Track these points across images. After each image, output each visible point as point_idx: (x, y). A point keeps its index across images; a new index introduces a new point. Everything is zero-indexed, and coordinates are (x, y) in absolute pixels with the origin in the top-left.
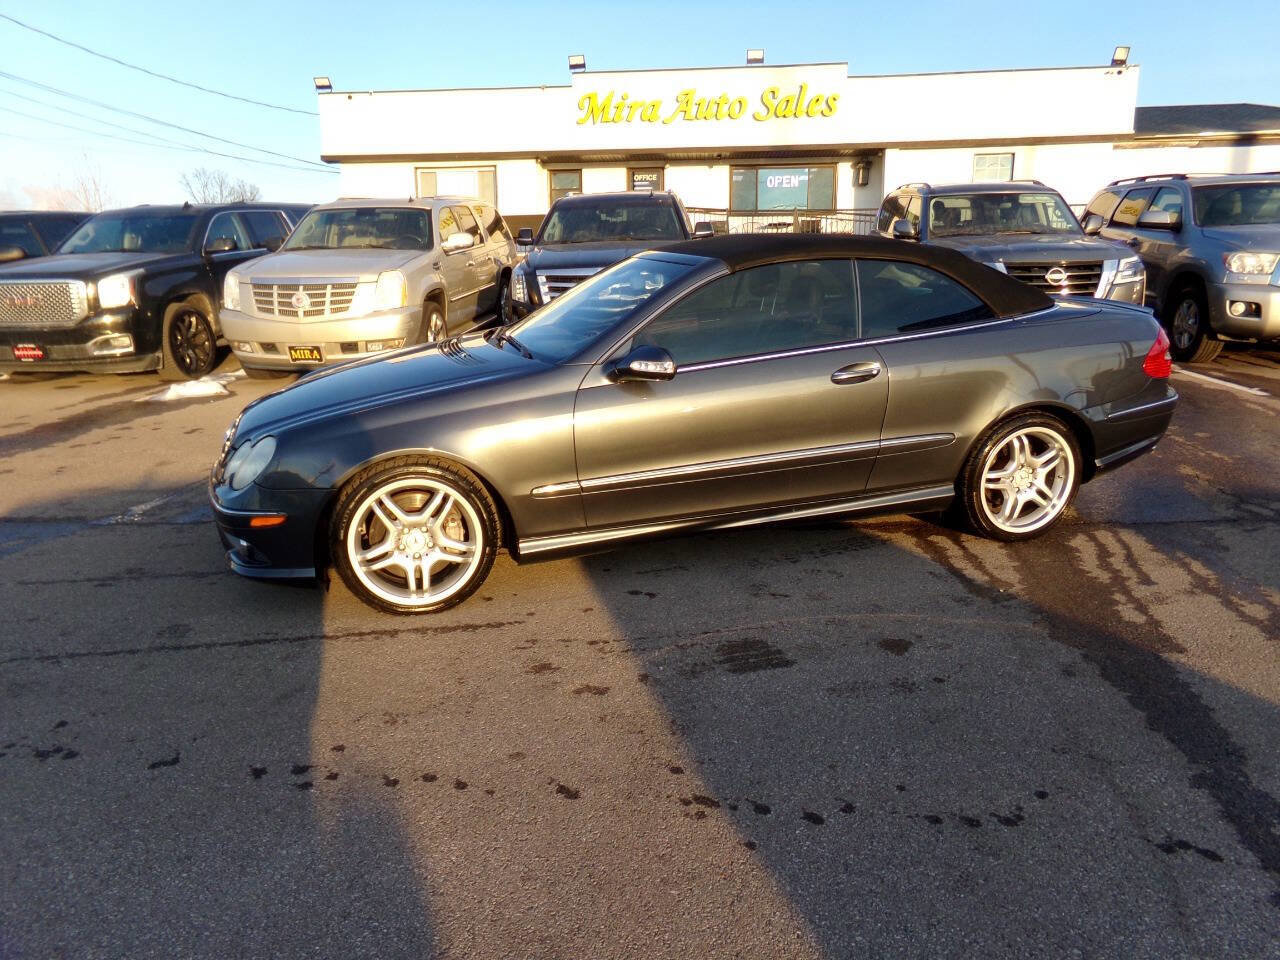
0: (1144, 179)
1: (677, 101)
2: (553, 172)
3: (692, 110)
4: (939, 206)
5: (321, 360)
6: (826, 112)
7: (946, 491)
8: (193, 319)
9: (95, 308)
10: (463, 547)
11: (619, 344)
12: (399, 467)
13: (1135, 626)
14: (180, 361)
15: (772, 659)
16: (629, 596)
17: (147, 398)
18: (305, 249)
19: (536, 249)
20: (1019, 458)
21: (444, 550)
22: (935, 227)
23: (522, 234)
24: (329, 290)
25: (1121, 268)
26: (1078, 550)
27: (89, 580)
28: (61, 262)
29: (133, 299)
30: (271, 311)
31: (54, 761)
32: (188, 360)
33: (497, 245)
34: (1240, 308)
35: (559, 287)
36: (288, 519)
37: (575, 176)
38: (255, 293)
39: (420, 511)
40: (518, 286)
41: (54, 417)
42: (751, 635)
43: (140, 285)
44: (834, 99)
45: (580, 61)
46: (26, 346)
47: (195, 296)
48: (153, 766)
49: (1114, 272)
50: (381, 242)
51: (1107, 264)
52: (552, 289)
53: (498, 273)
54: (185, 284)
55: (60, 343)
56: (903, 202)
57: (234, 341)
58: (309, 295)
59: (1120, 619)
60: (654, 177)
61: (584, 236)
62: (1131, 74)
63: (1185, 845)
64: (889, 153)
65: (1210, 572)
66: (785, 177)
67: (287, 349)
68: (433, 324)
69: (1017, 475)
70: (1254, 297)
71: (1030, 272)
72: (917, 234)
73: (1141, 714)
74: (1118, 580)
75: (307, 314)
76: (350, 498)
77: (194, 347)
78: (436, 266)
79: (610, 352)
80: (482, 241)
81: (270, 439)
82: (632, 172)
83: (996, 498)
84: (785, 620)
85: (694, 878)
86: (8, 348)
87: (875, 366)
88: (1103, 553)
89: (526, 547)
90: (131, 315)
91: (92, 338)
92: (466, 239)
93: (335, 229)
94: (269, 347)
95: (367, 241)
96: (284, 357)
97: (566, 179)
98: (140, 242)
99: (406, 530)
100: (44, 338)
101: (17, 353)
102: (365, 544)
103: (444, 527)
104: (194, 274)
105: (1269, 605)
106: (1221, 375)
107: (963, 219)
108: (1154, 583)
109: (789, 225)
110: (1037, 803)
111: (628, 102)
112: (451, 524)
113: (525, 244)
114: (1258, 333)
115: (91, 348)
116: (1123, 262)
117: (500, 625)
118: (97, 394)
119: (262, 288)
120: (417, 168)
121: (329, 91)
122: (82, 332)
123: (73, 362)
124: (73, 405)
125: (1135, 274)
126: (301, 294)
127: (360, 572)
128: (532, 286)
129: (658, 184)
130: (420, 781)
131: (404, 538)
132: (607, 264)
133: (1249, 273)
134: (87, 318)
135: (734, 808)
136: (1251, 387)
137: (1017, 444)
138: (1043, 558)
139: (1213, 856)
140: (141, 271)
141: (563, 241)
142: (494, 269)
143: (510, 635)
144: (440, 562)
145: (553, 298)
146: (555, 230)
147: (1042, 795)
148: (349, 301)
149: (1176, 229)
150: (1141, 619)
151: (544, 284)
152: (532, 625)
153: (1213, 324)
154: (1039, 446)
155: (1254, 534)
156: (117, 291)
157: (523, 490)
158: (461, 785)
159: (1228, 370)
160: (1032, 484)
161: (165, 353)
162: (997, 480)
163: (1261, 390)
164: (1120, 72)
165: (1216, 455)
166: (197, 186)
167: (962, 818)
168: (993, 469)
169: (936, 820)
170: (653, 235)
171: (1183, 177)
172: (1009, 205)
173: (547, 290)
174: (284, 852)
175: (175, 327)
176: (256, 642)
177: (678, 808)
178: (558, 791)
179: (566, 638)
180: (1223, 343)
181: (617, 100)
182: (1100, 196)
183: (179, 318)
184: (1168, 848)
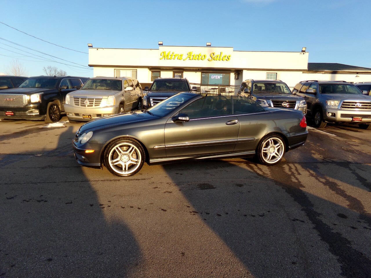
0: (308, 81)
1: (187, 55)
2: (153, 72)
3: (191, 57)
4: (256, 85)
5: (91, 118)
6: (227, 59)
7: (253, 152)
8: (55, 107)
9: (30, 102)
10: (136, 160)
11: (176, 113)
12: (123, 140)
13: (294, 182)
14: (51, 118)
15: (210, 187)
16: (176, 174)
17: (43, 127)
18: (87, 89)
19: (149, 92)
20: (271, 145)
21: (132, 161)
22: (255, 90)
23: (146, 88)
24: (94, 100)
25: (301, 103)
26: (285, 168)
27: (39, 168)
28: (19, 90)
29: (40, 100)
30: (78, 105)
31: (42, 203)
32: (53, 118)
33: (138, 91)
34: (330, 114)
35: (156, 102)
36: (95, 151)
37: (159, 73)
38: (74, 100)
39: (127, 151)
40: (145, 101)
41: (18, 131)
42: (206, 183)
43: (42, 97)
44: (230, 56)
45: (161, 43)
46: (9, 112)
47: (56, 100)
48: (66, 204)
49: (299, 104)
50: (107, 88)
51: (297, 102)
52: (154, 102)
53: (138, 98)
54: (54, 97)
55: (19, 111)
56: (247, 84)
57: (67, 113)
58: (89, 101)
59: (292, 181)
60: (180, 74)
61: (162, 89)
62: (307, 54)
63: (298, 220)
64: (244, 71)
65: (314, 173)
66: (216, 76)
67: (82, 116)
68: (121, 110)
69: (270, 149)
70: (334, 112)
71: (278, 103)
72: (250, 92)
73: (293, 198)
74: (293, 174)
75: (88, 106)
76: (110, 147)
77: (55, 114)
78: (123, 95)
79: (173, 115)
80: (134, 89)
81: (91, 132)
82: (174, 73)
83: (266, 155)
84: (214, 180)
85: (193, 224)
86: (4, 112)
87: (236, 121)
88: (290, 168)
89: (152, 161)
90: (39, 105)
91: (28, 110)
92: (131, 88)
93: (95, 84)
94: (77, 114)
95: (103, 88)
96: (81, 117)
97: (156, 74)
98: (40, 85)
99: (123, 155)
100: (15, 110)
101: (6, 113)
102: (112, 158)
103: (132, 155)
104: (56, 95)
105: (326, 179)
106: (326, 131)
107: (262, 89)
108: (301, 174)
109: (217, 89)
110: (268, 213)
111: (174, 54)
112: (134, 155)
113: (147, 90)
114: (335, 121)
115: (28, 113)
116: (301, 102)
117: (145, 179)
118: (27, 125)
119: (76, 99)
120: (115, 69)
121: (92, 47)
122: (25, 109)
123: (22, 117)
124: (22, 128)
125: (304, 105)
126: (87, 101)
127: (111, 165)
128: (149, 101)
129: (182, 76)
130: (130, 207)
131: (122, 157)
132: (169, 96)
133: (332, 106)
134: (27, 105)
135: (202, 213)
136: (332, 134)
137: (270, 142)
138: (276, 169)
139: (303, 222)
140: (43, 93)
141: (157, 90)
142: (137, 97)
143: (147, 182)
144: (131, 164)
145: (154, 105)
146: (154, 87)
147: (269, 212)
148: (100, 103)
149: (315, 94)
150: (296, 181)
151: (152, 101)
152: (153, 180)
153: (324, 118)
154: (276, 142)
155: (326, 165)
156: (36, 98)
157: (151, 147)
158: (139, 208)
159: (328, 130)
160: (274, 151)
161: (47, 115)
162: (266, 150)
163: (335, 135)
164: (304, 54)
165: (321, 149)
166: (48, 71)
167: (251, 215)
168: (264, 147)
169: (246, 216)
170: (181, 90)
171: (317, 81)
172: (273, 86)
173: (153, 103)
174: (101, 219)
175: (50, 109)
176: (85, 181)
177: (189, 213)
178: (162, 210)
179: (161, 182)
180: (326, 123)
181: (171, 54)
182: (297, 85)
183: (52, 106)
184: (294, 220)
